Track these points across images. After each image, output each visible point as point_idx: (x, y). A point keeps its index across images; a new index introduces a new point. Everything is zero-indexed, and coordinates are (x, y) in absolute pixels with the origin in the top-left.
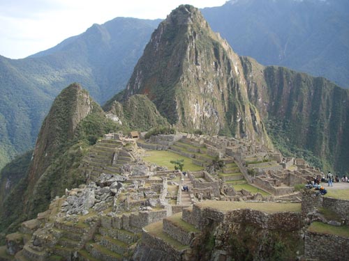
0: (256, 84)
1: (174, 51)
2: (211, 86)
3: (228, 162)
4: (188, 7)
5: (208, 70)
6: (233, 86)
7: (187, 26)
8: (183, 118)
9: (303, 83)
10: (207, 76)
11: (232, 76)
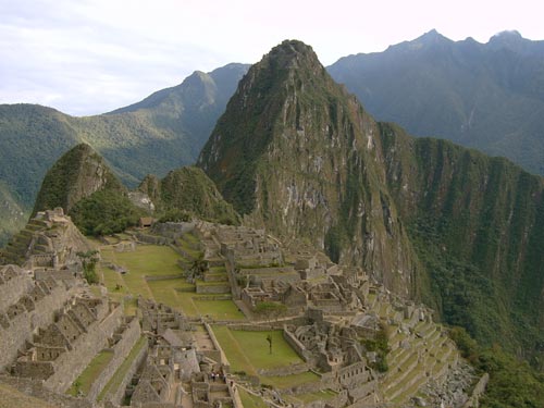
0: (400, 163)
2: (319, 164)
3: (214, 264)
4: (295, 43)
5: (317, 138)
7: (287, 72)
8: (265, 205)
9: (473, 165)
10: (313, 147)
11: (355, 149)
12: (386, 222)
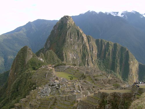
0: (92, 46)
1: (62, 33)
2: (76, 47)
3: (87, 76)
4: (67, 16)
5: (75, 41)
6: (84, 47)
7: (67, 24)
8: (66, 59)
9: (110, 45)
10: (75, 43)
11: (84, 43)
12: (92, 61)
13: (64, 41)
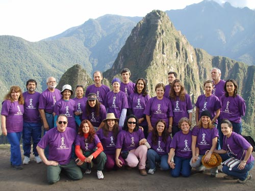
0: (205, 69)
1: (147, 43)
4: (159, 12)
5: (171, 58)
6: (189, 70)
7: (157, 26)
8: (152, 92)
10: (170, 62)
11: (188, 63)
13: (150, 57)
